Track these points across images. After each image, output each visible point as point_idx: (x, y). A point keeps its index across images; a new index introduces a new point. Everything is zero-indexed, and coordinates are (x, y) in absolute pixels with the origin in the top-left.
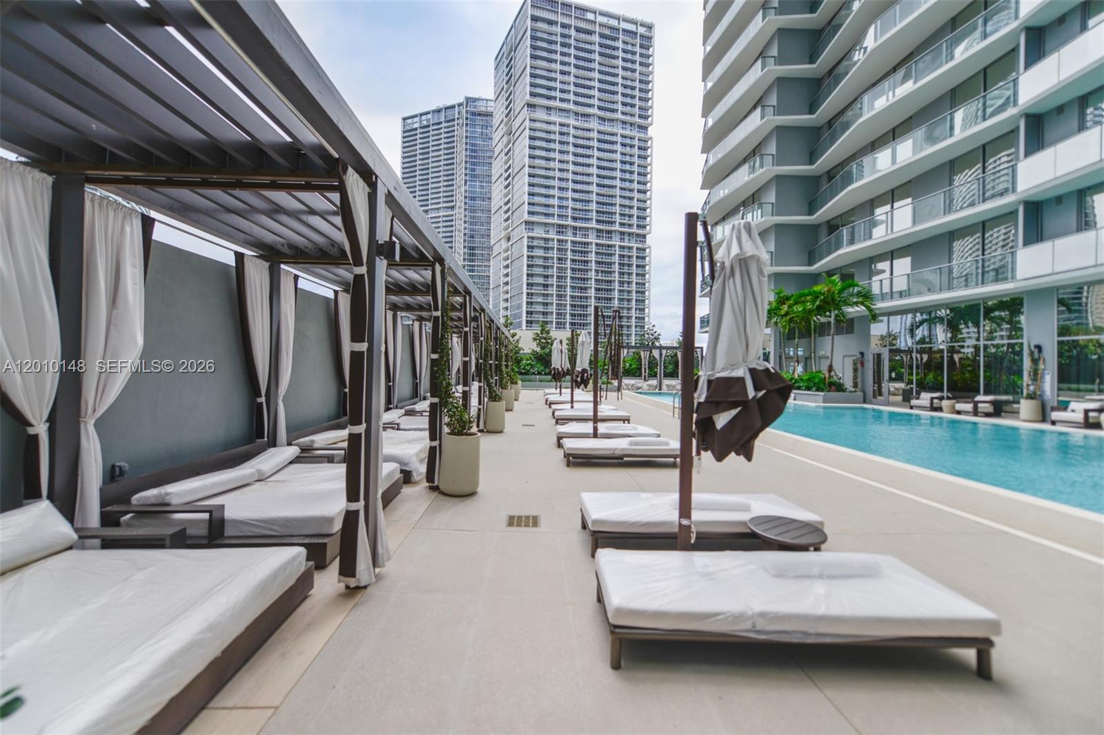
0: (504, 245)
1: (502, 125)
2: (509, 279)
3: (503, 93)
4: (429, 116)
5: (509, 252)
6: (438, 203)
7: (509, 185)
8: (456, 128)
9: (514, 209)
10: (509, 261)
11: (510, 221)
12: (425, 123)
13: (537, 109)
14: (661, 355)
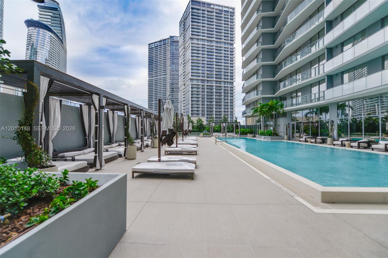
0: (183, 87)
1: (182, 46)
2: (185, 99)
3: (182, 34)
4: (158, 43)
5: (185, 90)
6: (161, 73)
7: (184, 66)
8: (167, 47)
9: (186, 74)
10: (185, 93)
11: (185, 79)
12: (156, 45)
13: (194, 40)
14: (226, 125)
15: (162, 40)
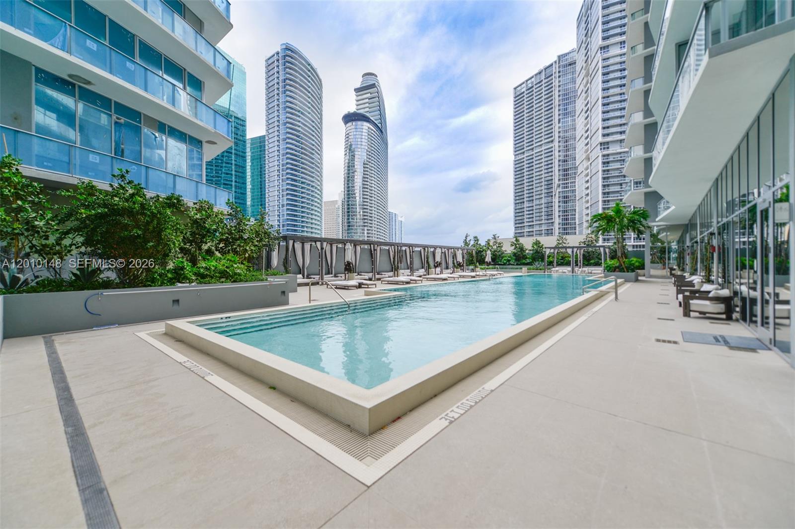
0: (586, 164)
1: (583, 71)
2: (589, 191)
3: (583, 45)
4: (533, 79)
5: (589, 170)
6: (541, 141)
7: (588, 116)
8: (553, 81)
9: (592, 135)
10: (589, 178)
11: (589, 145)
12: (530, 85)
13: (610, 48)
15: (542, 71)
